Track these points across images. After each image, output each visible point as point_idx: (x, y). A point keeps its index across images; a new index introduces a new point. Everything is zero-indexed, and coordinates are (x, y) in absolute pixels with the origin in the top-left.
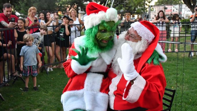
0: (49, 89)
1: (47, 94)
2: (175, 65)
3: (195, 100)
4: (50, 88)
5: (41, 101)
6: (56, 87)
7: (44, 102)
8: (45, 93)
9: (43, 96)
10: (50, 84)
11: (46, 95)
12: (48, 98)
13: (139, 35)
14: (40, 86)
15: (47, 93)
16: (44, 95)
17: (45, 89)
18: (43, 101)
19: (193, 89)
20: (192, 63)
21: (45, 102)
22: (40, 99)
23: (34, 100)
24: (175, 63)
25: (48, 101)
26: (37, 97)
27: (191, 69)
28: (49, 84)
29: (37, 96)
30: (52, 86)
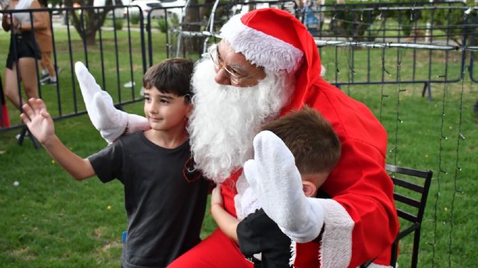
0: (47, 190)
1: (42, 206)
2: (391, 119)
3: (458, 208)
4: (49, 187)
5: (27, 227)
6: (68, 185)
7: (36, 228)
8: (37, 204)
9: (31, 212)
10: (50, 176)
11: (42, 209)
12: (48, 218)
13: (255, 65)
14: (20, 184)
15: (44, 203)
16: (34, 208)
17: (35, 191)
18: (34, 226)
19: (447, 182)
20: (433, 113)
21: (41, 227)
22: (23, 222)
23: (6, 224)
24: (391, 113)
25: (48, 226)
26: (13, 215)
27: (433, 128)
28: (47, 179)
29: (13, 211)
30: (54, 181)
